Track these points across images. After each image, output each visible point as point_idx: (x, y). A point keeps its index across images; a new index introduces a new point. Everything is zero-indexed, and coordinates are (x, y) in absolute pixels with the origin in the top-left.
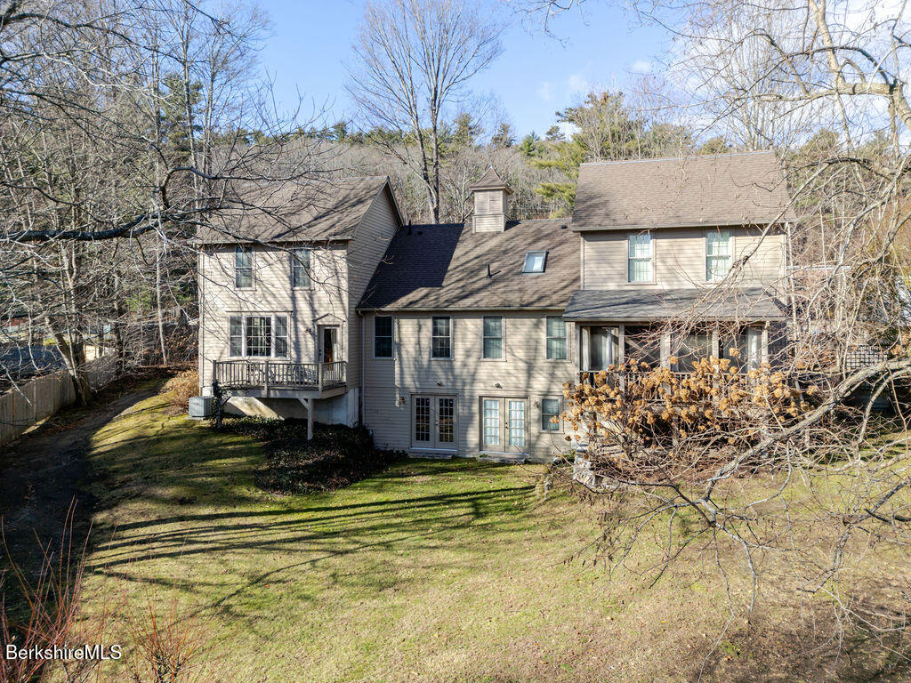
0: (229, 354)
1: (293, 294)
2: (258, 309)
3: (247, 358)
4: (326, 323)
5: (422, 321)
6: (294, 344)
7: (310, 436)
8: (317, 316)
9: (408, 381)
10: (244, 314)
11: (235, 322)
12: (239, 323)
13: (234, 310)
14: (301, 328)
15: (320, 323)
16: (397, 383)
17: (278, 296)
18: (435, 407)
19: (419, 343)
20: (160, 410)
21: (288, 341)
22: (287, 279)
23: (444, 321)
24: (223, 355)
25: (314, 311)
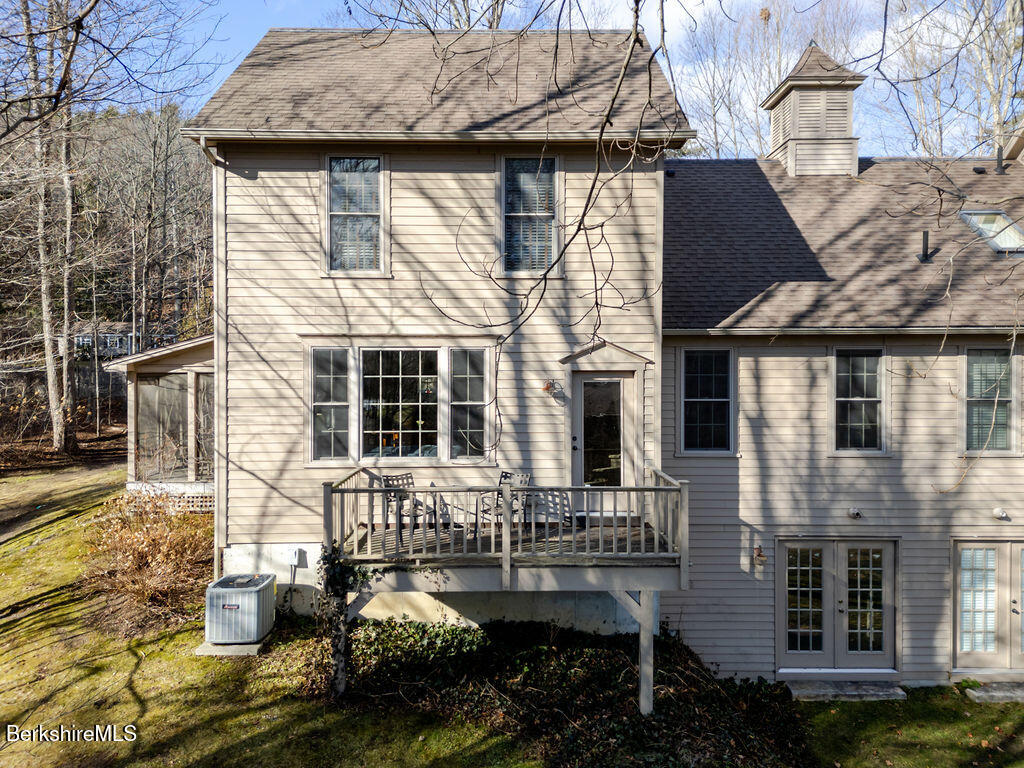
0: (309, 454)
1: (512, 292)
2: (405, 331)
3: (367, 462)
4: (602, 367)
5: (818, 362)
6: (514, 424)
7: (646, 706)
8: (577, 350)
10: (358, 342)
11: (328, 365)
12: (342, 367)
13: (326, 331)
14: (535, 383)
15: (584, 364)
16: (748, 511)
17: (462, 294)
19: (809, 418)
20: (75, 611)
21: (489, 412)
22: (491, 249)
23: (865, 362)
24: (294, 458)
25: (570, 338)
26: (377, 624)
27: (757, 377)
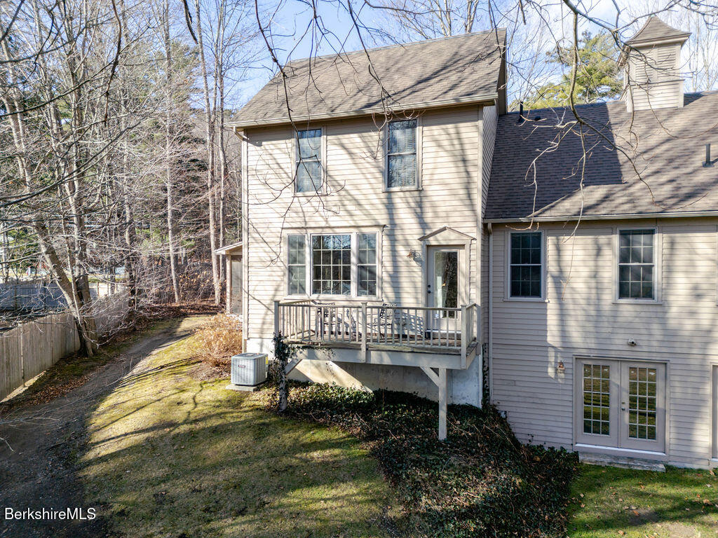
0: (286, 292)
1: (389, 198)
2: (332, 224)
3: (314, 297)
4: (444, 243)
5: (603, 239)
6: (390, 276)
7: (442, 435)
8: (428, 232)
9: (576, 337)
10: (310, 231)
11: (295, 244)
12: (302, 245)
13: (294, 225)
14: (403, 252)
15: (432, 241)
16: (552, 337)
17: (362, 202)
18: (620, 381)
19: (595, 275)
20: (186, 369)
21: (378, 271)
22: (379, 175)
23: (642, 238)
24: (279, 293)
25: (423, 225)
26: (318, 385)
27: (559, 249)
